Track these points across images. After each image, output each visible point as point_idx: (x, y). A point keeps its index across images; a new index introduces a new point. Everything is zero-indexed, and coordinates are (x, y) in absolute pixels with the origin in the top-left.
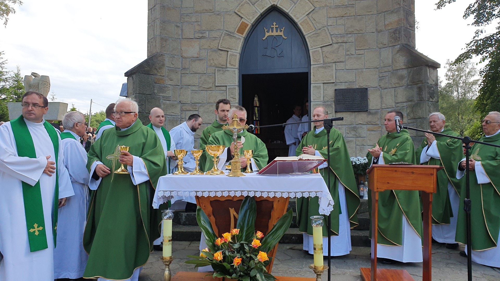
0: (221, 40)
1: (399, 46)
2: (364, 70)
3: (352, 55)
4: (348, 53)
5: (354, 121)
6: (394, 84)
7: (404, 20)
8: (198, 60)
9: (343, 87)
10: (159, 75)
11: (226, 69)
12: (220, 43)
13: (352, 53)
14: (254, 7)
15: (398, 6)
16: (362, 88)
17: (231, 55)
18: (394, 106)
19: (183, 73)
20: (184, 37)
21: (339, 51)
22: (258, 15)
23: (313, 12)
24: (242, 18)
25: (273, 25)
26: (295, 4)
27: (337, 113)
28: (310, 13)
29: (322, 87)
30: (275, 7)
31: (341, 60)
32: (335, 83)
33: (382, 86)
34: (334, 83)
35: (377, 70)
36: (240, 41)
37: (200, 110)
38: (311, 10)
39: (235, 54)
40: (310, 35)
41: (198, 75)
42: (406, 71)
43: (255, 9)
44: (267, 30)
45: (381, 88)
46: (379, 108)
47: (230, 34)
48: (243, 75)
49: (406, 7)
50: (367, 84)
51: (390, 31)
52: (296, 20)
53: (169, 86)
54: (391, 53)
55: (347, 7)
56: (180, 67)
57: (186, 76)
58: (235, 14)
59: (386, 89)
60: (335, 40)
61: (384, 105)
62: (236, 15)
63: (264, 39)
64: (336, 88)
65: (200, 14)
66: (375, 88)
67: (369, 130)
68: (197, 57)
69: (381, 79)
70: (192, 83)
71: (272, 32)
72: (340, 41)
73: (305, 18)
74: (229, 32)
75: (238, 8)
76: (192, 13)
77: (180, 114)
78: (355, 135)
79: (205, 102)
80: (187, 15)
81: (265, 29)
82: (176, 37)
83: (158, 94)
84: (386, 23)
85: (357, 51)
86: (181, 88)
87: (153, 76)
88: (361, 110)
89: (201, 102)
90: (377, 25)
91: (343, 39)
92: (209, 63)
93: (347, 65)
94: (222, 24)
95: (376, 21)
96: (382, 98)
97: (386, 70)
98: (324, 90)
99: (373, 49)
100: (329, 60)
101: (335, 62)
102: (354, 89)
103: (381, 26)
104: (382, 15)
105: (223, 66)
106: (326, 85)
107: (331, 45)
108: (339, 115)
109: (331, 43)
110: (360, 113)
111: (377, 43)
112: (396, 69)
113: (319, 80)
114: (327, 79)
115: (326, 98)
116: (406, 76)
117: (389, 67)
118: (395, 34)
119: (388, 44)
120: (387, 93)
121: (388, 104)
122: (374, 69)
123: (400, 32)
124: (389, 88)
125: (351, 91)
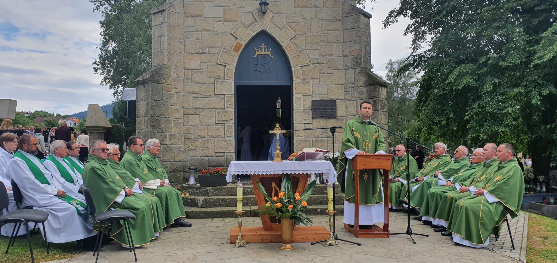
0: (219, 56)
1: (360, 69)
2: (334, 86)
3: (325, 73)
4: (322, 72)
5: (326, 125)
6: (356, 97)
7: (363, 49)
8: (199, 71)
9: (318, 99)
10: (166, 83)
11: (224, 81)
12: (219, 58)
13: (325, 72)
14: (247, 30)
15: (360, 38)
16: (332, 99)
17: (228, 68)
19: (184, 82)
20: (186, 51)
21: (315, 71)
22: (251, 37)
23: (295, 38)
24: (237, 39)
25: (262, 46)
26: (281, 30)
27: (313, 119)
28: (292, 38)
29: (302, 98)
30: (264, 31)
31: (317, 77)
32: (312, 95)
33: (347, 99)
35: (343, 86)
36: (236, 58)
37: (200, 114)
38: (293, 36)
39: (231, 68)
40: (292, 56)
41: (199, 84)
42: (364, 88)
43: (248, 32)
44: (257, 49)
45: (346, 100)
46: (344, 116)
47: (227, 52)
48: (237, 86)
49: (365, 39)
50: (336, 97)
51: (353, 56)
52: (282, 44)
53: (175, 93)
54: (354, 74)
55: (321, 36)
56: (183, 77)
57: (188, 85)
58: (230, 35)
59: (350, 101)
60: (312, 61)
61: (348, 113)
62: (232, 36)
63: (254, 56)
64: (314, 99)
65: (200, 33)
66: (342, 100)
67: (337, 132)
68: (198, 69)
69: (346, 93)
70: (193, 91)
71: (261, 51)
72: (316, 63)
73: (288, 43)
74: (226, 49)
75: (234, 30)
76: (193, 31)
77: (183, 117)
78: (327, 136)
79: (206, 107)
80: (189, 33)
81: (255, 48)
82: (180, 51)
83: (166, 100)
84: (351, 50)
85: (328, 71)
86: (184, 95)
87: (162, 85)
88: (332, 117)
89: (201, 107)
90: (343, 51)
91: (318, 61)
92: (209, 75)
93: (321, 81)
94: (221, 43)
95: (343, 48)
96: (347, 108)
97: (350, 86)
98: (303, 100)
99: (341, 69)
100: (307, 77)
101: (312, 79)
102: (326, 100)
103: (347, 52)
104: (347, 44)
105: (221, 78)
106: (305, 97)
107: (309, 65)
108: (315, 120)
109: (309, 64)
110: (331, 119)
111: (343, 65)
112: (357, 86)
113: (300, 92)
114: (305, 92)
115: (305, 107)
116: (365, 92)
117: (352, 85)
118: (357, 59)
119: (352, 67)
120: (350, 104)
121: (351, 113)
122: (341, 86)
123: (361, 58)
124: (352, 100)
125: (324, 102)
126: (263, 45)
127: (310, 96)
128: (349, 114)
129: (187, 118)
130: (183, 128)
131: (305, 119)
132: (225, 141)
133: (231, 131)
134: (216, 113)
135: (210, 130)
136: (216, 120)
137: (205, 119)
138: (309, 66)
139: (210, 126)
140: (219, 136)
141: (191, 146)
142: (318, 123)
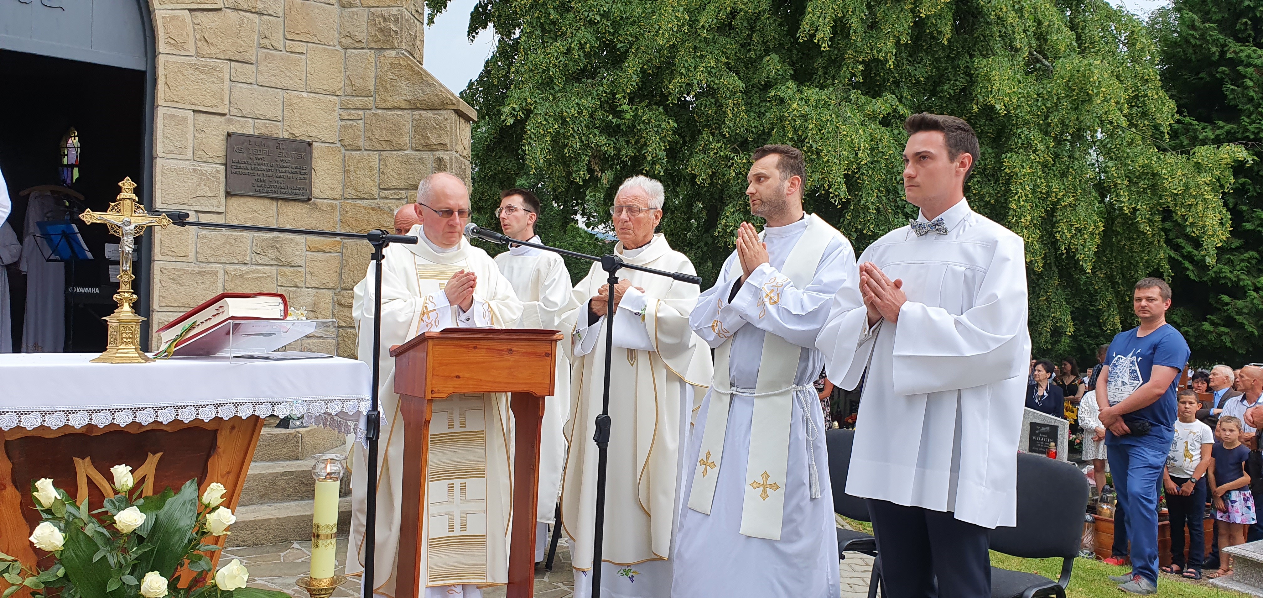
2: (305, 95)
3: (276, 49)
4: (266, 42)
5: (275, 221)
6: (376, 142)
9: (250, 131)
13: (276, 45)
16: (298, 139)
18: (377, 197)
21: (241, 33)
27: (229, 198)
29: (190, 121)
31: (247, 57)
32: (228, 116)
33: (348, 142)
34: (224, 115)
35: (336, 99)
42: (407, 115)
45: (344, 146)
46: (337, 196)
50: (312, 131)
51: (372, 10)
54: (373, 65)
59: (358, 152)
60: (231, 0)
61: (350, 191)
64: (233, 129)
66: (332, 145)
67: (310, 249)
69: (346, 123)
72: (246, 7)
78: (278, 259)
85: (289, 43)
88: (295, 197)
91: (252, 3)
93: (261, 73)
96: (347, 172)
97: (359, 105)
98: (196, 129)
99: (330, 45)
100: (213, 50)
101: (230, 60)
102: (279, 139)
106: (204, 117)
107: (220, 9)
108: (234, 202)
109: (221, 6)
110: (291, 203)
111: (339, 33)
112: (384, 106)
113: (182, 99)
114: (206, 102)
115: (200, 152)
116: (408, 128)
117: (367, 99)
118: (385, 20)
119: (367, 42)
120: (359, 161)
121: (361, 189)
122: (329, 97)
123: (398, 18)
124: (366, 150)
125: (270, 143)
127: (223, 118)
128: (353, 192)
131: (199, 193)
138: (221, 14)
142: (245, 212)
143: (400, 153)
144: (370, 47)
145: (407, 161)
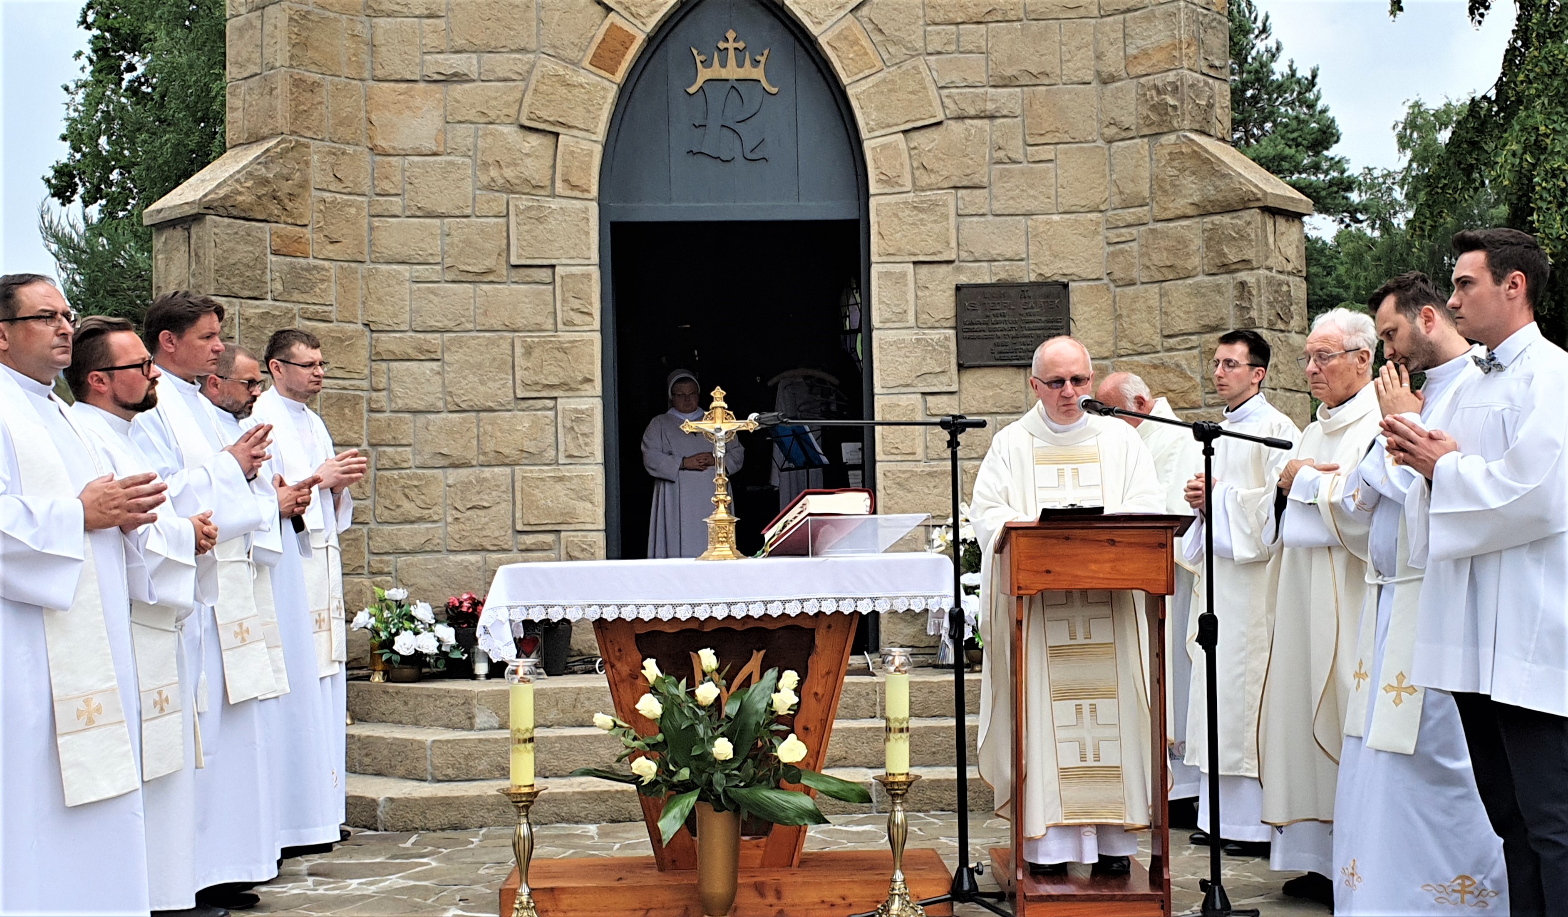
0: (530, 92)
1: (1173, 136)
2: (1056, 218)
3: (1014, 162)
4: (1001, 154)
5: (1023, 397)
6: (1159, 268)
7: (1191, 45)
8: (438, 164)
10: (290, 220)
11: (553, 204)
12: (527, 100)
13: (1013, 156)
16: (1049, 280)
17: (567, 146)
18: (1160, 348)
19: (373, 212)
20: (380, 73)
21: (968, 149)
22: (672, 2)
24: (609, 10)
25: (727, 40)
27: (962, 372)
28: (862, 4)
29: (910, 277)
31: (976, 180)
32: (957, 263)
33: (1117, 275)
34: (952, 262)
35: (1099, 217)
36: (604, 98)
37: (446, 359)
39: (585, 145)
40: (863, 84)
41: (437, 221)
42: (1198, 225)
44: (703, 58)
45: (1114, 281)
46: (1106, 355)
48: (613, 224)
50: (1067, 267)
51: (1142, 80)
52: (814, 30)
53: (326, 264)
54: (1147, 159)
56: (365, 188)
57: (390, 224)
59: (1132, 288)
60: (952, 106)
61: (1124, 344)
63: (691, 90)
64: (963, 279)
66: (1095, 282)
68: (435, 154)
69: (1115, 249)
70: (413, 253)
72: (972, 112)
73: (843, 24)
74: (559, 61)
77: (366, 371)
79: (470, 326)
81: (695, 52)
82: (348, 71)
83: (286, 297)
84: (1132, 51)
85: (1029, 148)
86: (372, 272)
87: (268, 226)
89: (451, 325)
90: (1097, 57)
91: (980, 105)
92: (485, 179)
93: (996, 198)
94: (534, 30)
95: (1097, 41)
96: (1118, 317)
97: (1130, 219)
98: (917, 287)
99: (1086, 142)
101: (956, 188)
102: (1024, 284)
103: (1113, 62)
104: (1115, 22)
105: (542, 192)
106: (924, 270)
107: (940, 123)
108: (969, 377)
109: (940, 117)
111: (1100, 121)
112: (1165, 216)
113: (899, 250)
114: (927, 249)
115: (925, 316)
116: (1197, 242)
117: (1140, 209)
118: (1159, 92)
119: (1137, 128)
120: (1135, 300)
121: (1137, 340)
122: (1090, 216)
123: (1177, 87)
124: (1143, 283)
125: (1013, 292)
126: (731, 35)
127: (951, 266)
128: (1128, 345)
129: (384, 380)
130: (368, 421)
131: (924, 370)
132: (561, 479)
133: (585, 429)
134: (519, 350)
135: (489, 428)
136: (518, 382)
137: (464, 378)
138: (941, 129)
139: (491, 410)
140: (531, 458)
141: (407, 505)
142: (984, 388)
143: (1190, 281)
144: (1142, 134)
145: (1197, 291)
